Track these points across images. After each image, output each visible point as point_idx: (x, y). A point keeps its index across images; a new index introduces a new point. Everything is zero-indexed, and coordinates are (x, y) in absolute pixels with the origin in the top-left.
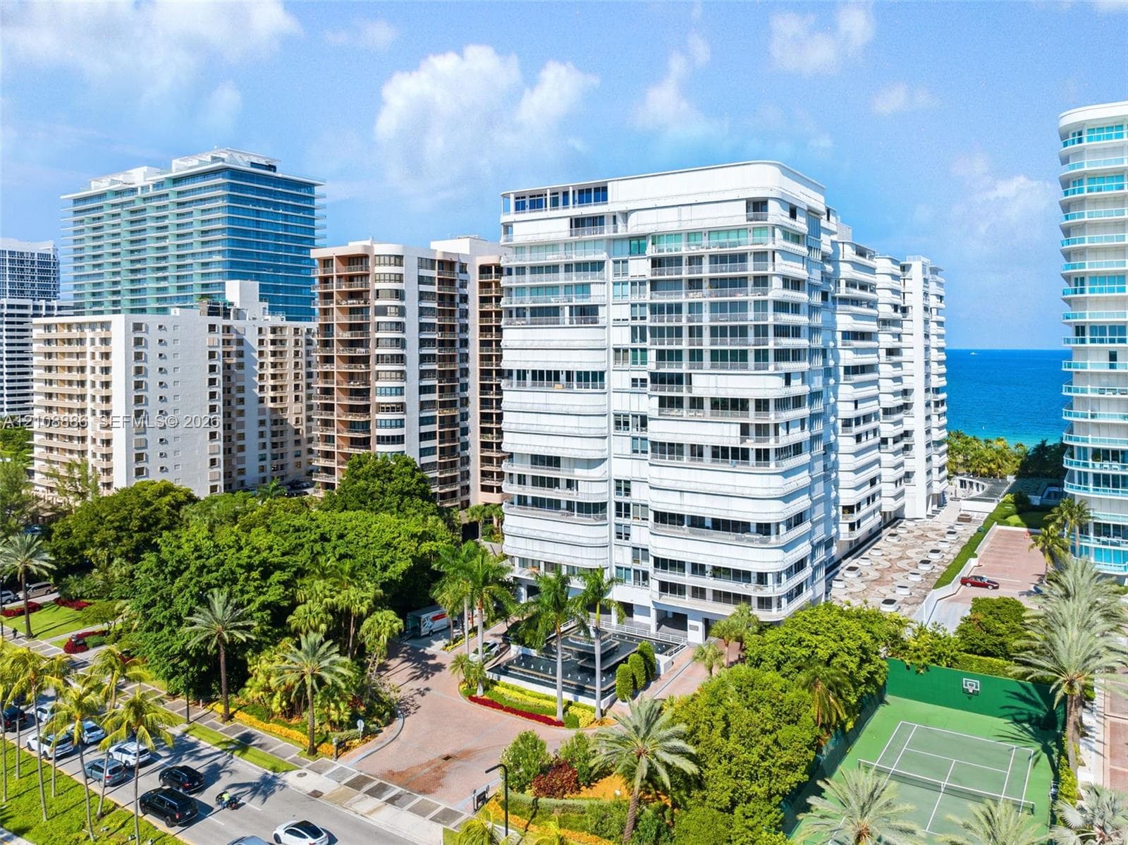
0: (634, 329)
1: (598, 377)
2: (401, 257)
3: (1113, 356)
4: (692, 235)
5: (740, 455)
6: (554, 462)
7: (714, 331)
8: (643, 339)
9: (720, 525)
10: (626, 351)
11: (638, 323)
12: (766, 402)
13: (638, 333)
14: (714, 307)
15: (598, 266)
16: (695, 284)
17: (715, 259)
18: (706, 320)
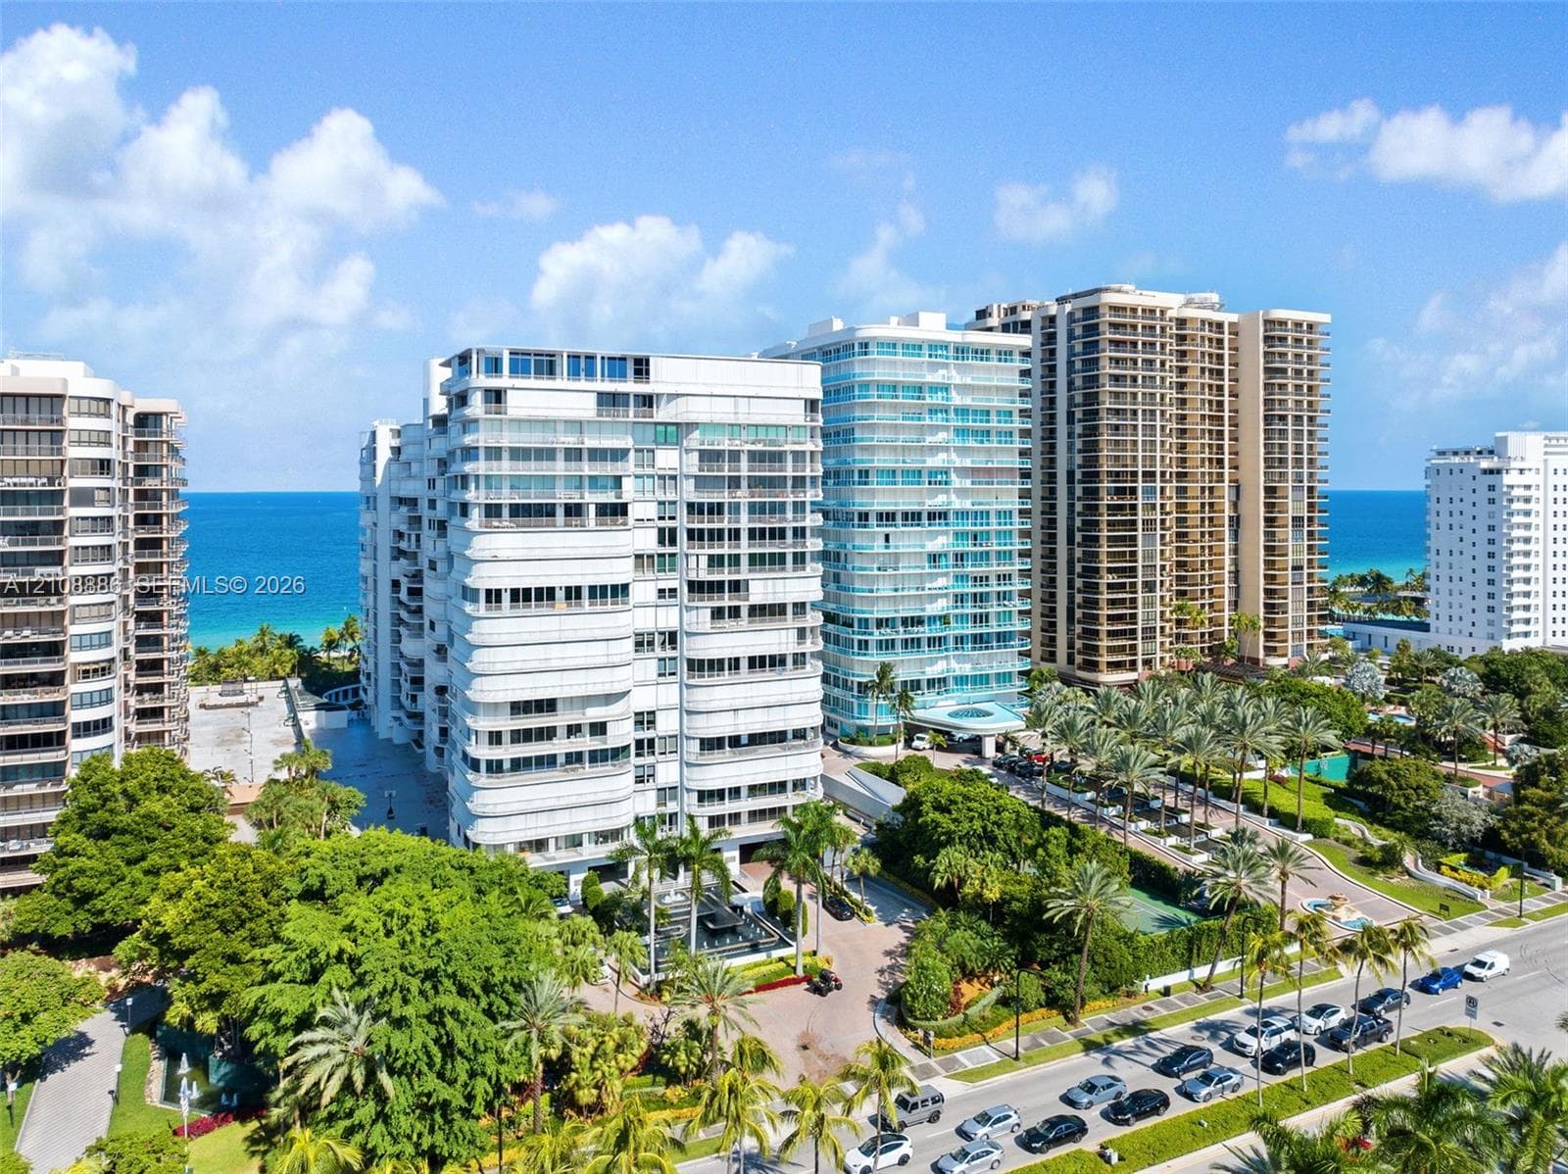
0: (661, 531)
1: (620, 591)
2: (108, 401)
3: (887, 537)
4: (734, 428)
5: (776, 661)
6: (548, 706)
7: (752, 533)
8: (673, 542)
9: (756, 739)
10: (651, 556)
11: (667, 524)
12: (803, 604)
13: (667, 536)
14: (753, 508)
15: (619, 455)
16: (735, 482)
17: (754, 456)
18: (745, 522)
